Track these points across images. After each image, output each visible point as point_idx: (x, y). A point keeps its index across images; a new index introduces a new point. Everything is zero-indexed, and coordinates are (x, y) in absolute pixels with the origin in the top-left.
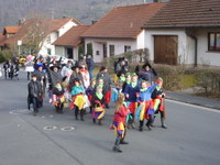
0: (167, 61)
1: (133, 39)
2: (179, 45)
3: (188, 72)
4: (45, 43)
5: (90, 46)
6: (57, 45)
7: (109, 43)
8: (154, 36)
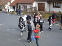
0: (42, 10)
1: (32, 4)
2: (45, 6)
3: (47, 13)
4: (7, 5)
5: (20, 6)
6: (10, 6)
7: (25, 5)
8: (38, 3)
